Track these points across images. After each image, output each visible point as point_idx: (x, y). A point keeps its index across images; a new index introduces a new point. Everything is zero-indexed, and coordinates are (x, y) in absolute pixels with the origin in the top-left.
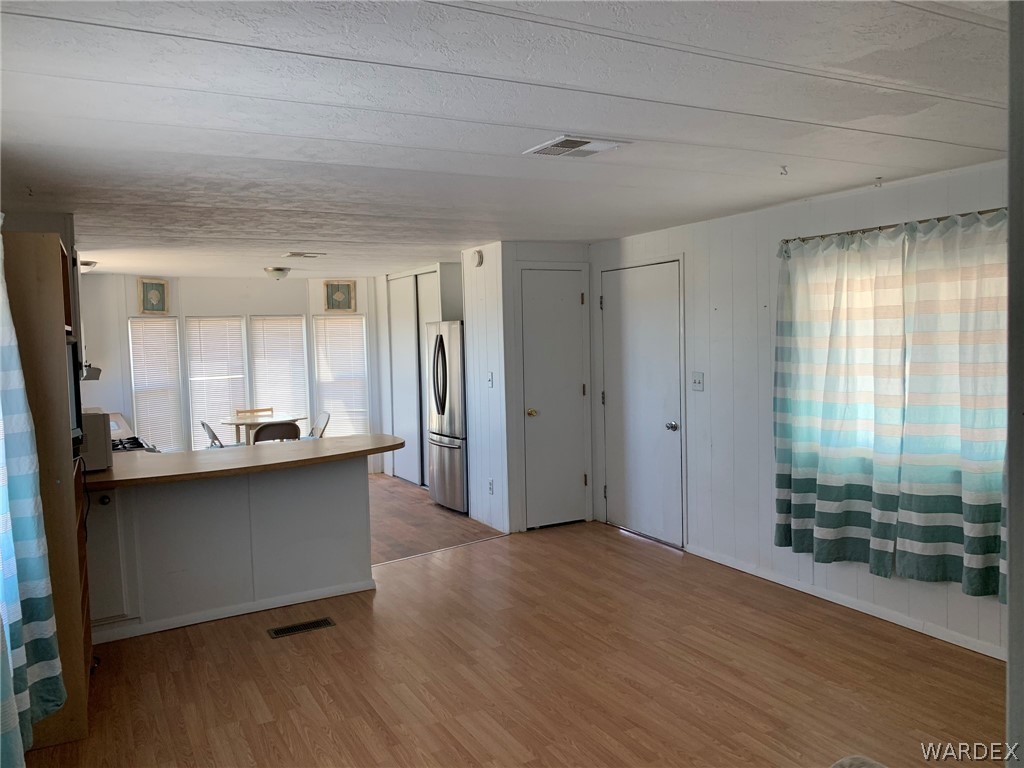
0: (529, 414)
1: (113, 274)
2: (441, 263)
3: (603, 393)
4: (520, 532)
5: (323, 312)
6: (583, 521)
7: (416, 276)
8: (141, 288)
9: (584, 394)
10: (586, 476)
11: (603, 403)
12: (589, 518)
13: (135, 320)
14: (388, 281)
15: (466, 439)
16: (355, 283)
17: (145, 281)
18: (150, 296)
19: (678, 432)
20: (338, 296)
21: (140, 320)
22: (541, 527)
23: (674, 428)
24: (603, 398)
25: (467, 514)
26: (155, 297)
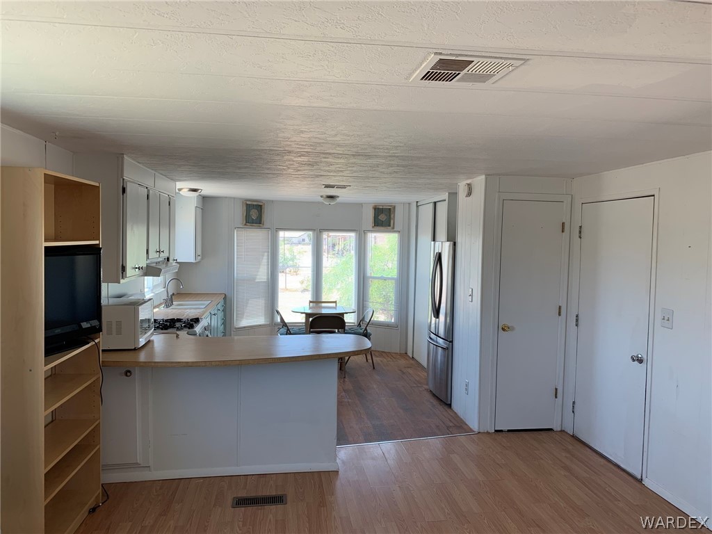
0: (503, 329)
1: (226, 197)
2: (449, 193)
3: (577, 316)
4: (488, 433)
5: (371, 229)
6: (551, 430)
7: (435, 203)
8: (245, 208)
9: (560, 315)
10: (556, 389)
11: (577, 325)
12: (557, 427)
13: (240, 229)
14: (417, 206)
15: (452, 342)
16: (394, 207)
17: (248, 203)
18: (251, 213)
19: (643, 365)
20: (382, 217)
21: (243, 229)
22: (509, 431)
23: (640, 361)
24: (577, 320)
25: (450, 406)
26: (254, 214)
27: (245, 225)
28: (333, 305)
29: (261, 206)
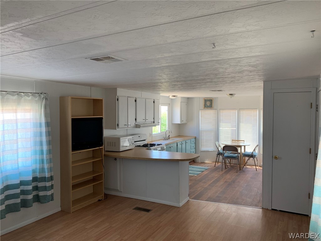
0: (275, 158)
1: (196, 97)
3: (316, 154)
9: (310, 153)
10: (309, 194)
13: (202, 110)
17: (205, 99)
18: (207, 103)
24: (316, 157)
26: (209, 104)
27: (204, 108)
28: (243, 142)
29: (212, 100)
